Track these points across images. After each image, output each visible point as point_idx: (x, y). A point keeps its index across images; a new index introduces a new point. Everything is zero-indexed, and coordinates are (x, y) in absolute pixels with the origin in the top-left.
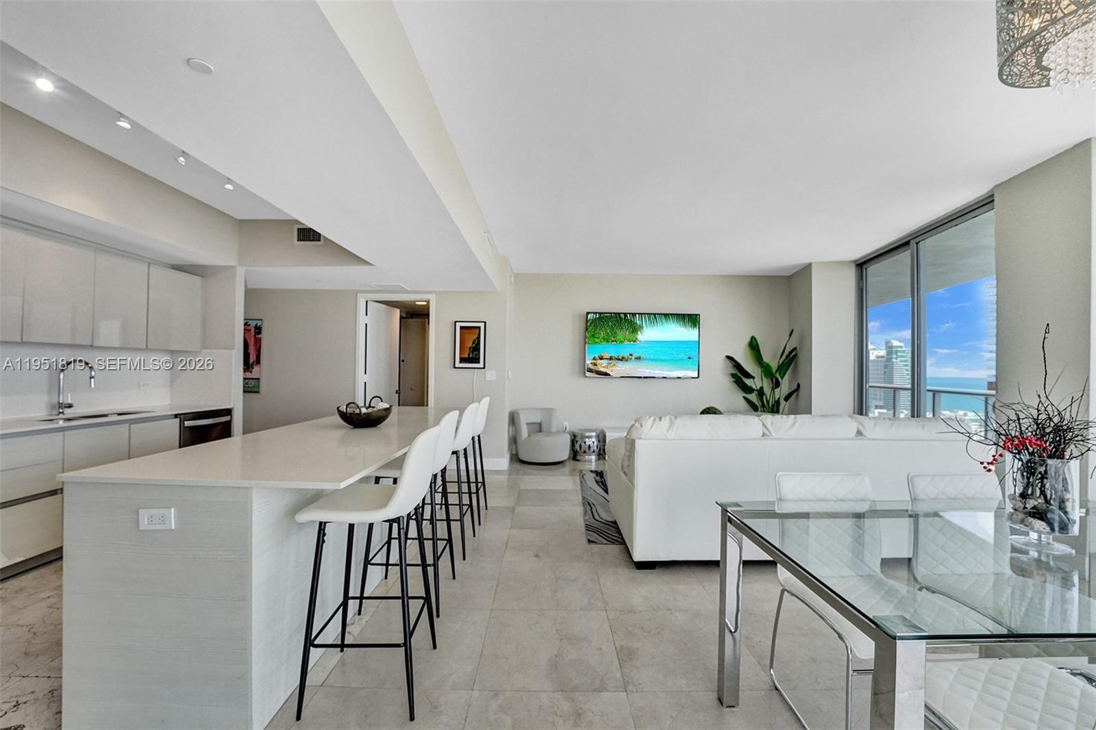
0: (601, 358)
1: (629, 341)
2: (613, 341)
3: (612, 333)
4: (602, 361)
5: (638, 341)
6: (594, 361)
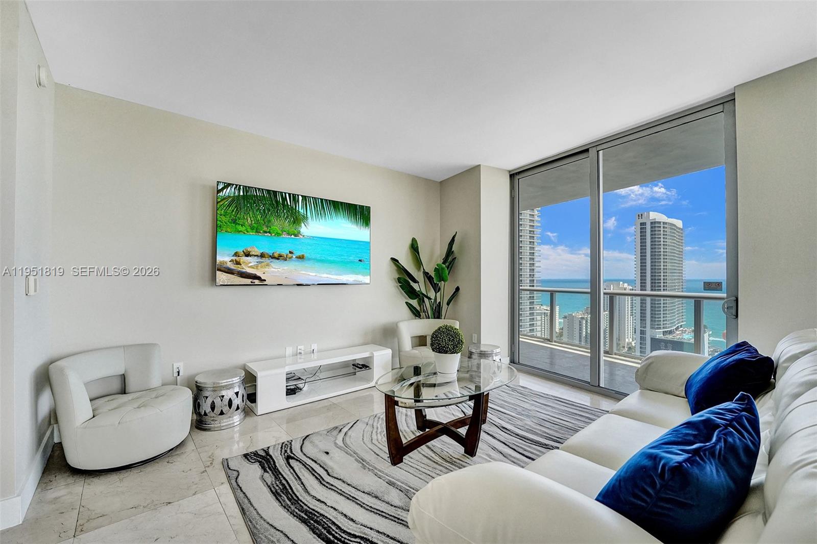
0: (247, 255)
1: (288, 234)
2: (266, 232)
3: (264, 220)
4: (249, 258)
5: (301, 235)
6: (237, 258)
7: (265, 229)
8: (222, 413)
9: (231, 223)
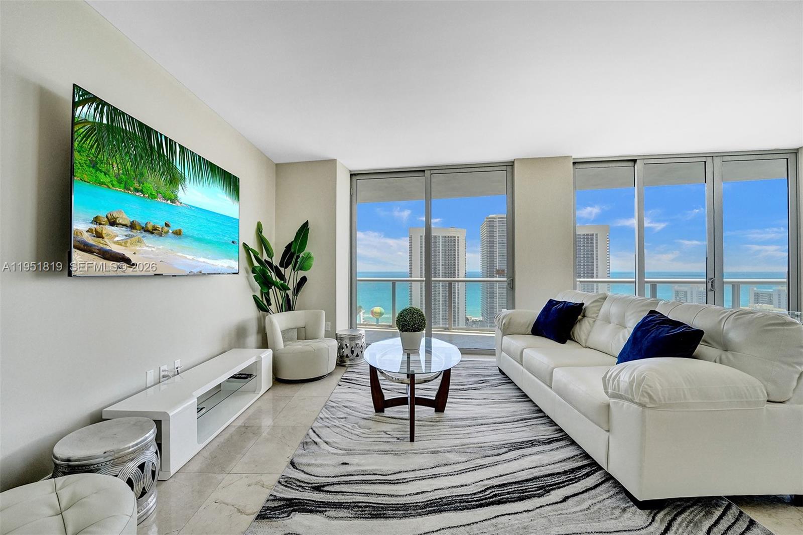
0: (113, 223)
1: (164, 198)
2: (137, 190)
3: (135, 172)
4: (114, 229)
5: (178, 201)
6: (97, 228)
7: (136, 185)
9: (89, 166)
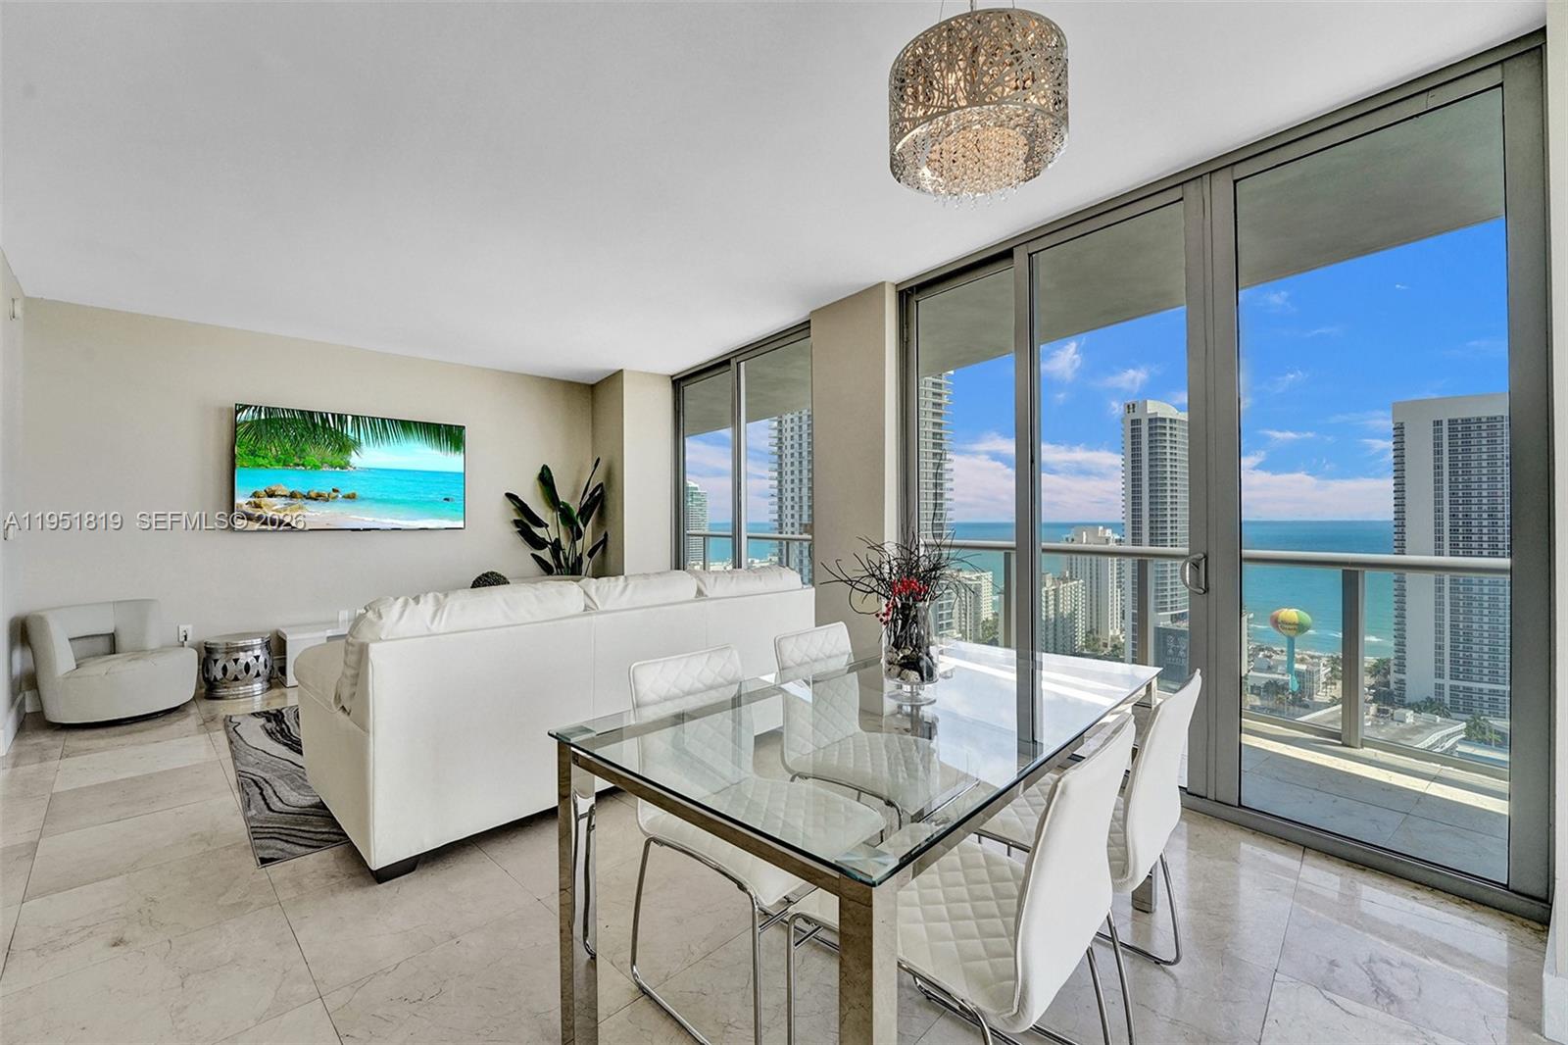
0: (271, 495)
1: (331, 466)
2: (298, 465)
3: (295, 450)
4: (273, 500)
5: (351, 466)
6: (256, 500)
7: (297, 461)
8: (236, 679)
9: (247, 455)
